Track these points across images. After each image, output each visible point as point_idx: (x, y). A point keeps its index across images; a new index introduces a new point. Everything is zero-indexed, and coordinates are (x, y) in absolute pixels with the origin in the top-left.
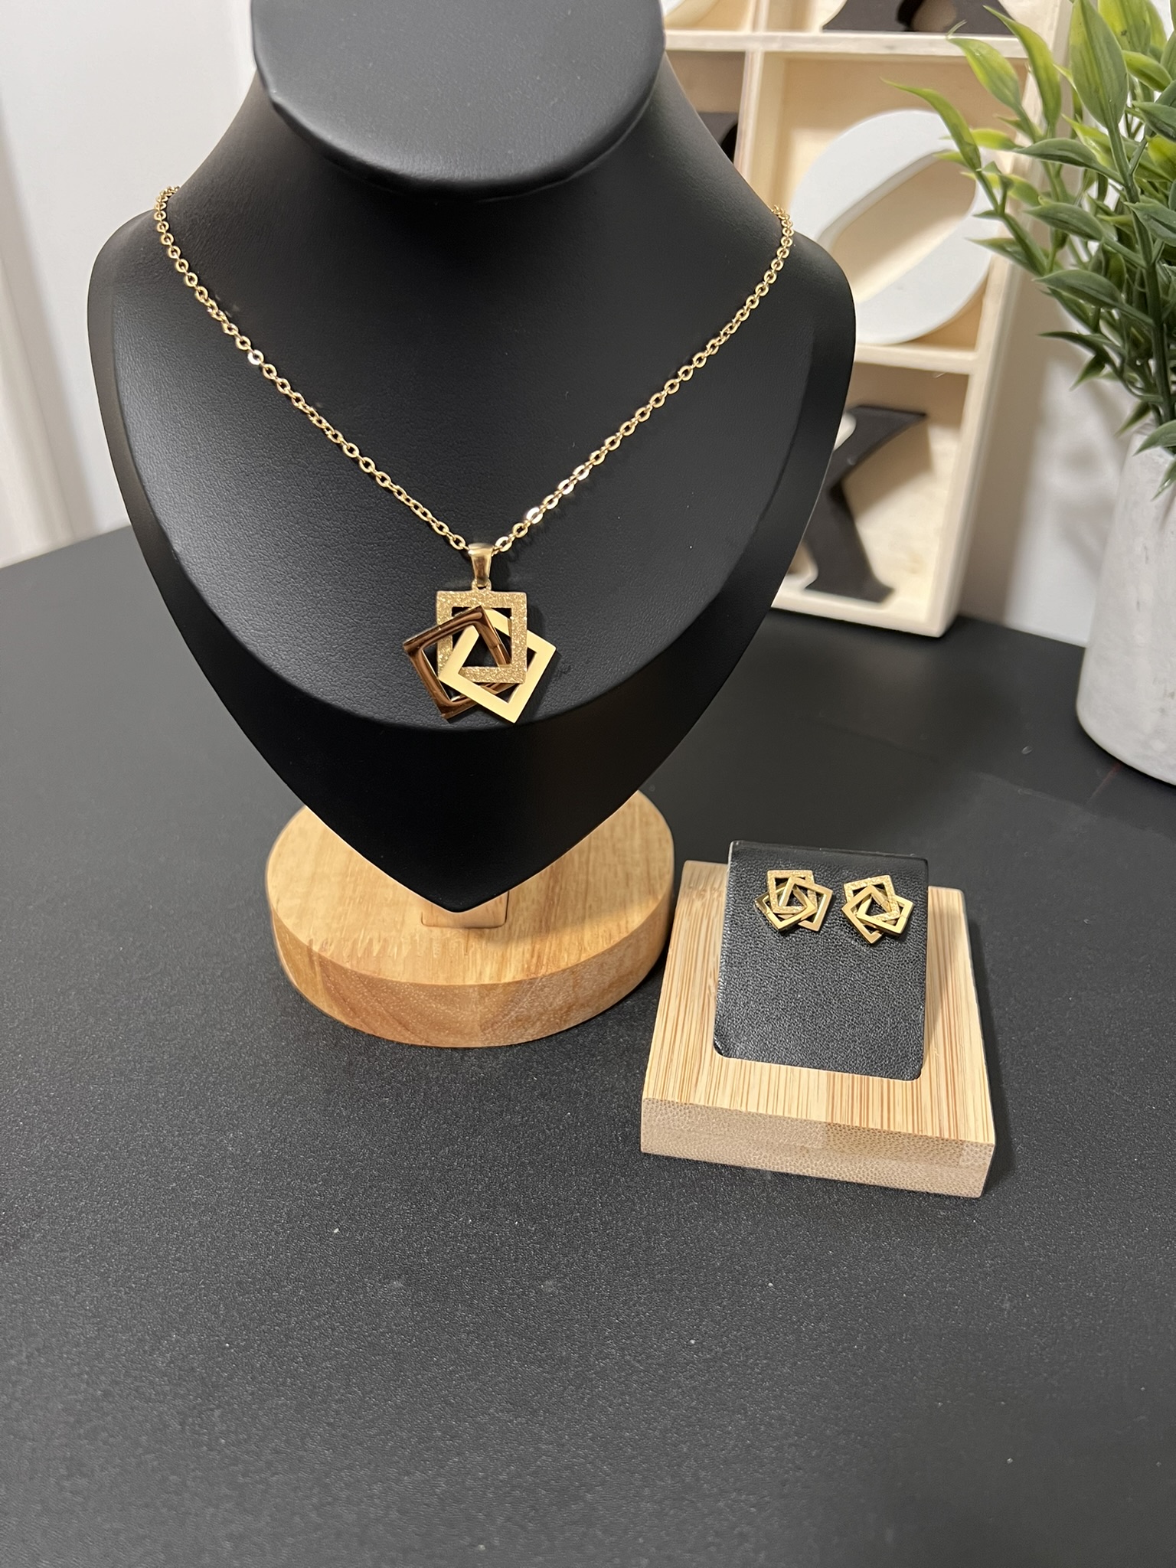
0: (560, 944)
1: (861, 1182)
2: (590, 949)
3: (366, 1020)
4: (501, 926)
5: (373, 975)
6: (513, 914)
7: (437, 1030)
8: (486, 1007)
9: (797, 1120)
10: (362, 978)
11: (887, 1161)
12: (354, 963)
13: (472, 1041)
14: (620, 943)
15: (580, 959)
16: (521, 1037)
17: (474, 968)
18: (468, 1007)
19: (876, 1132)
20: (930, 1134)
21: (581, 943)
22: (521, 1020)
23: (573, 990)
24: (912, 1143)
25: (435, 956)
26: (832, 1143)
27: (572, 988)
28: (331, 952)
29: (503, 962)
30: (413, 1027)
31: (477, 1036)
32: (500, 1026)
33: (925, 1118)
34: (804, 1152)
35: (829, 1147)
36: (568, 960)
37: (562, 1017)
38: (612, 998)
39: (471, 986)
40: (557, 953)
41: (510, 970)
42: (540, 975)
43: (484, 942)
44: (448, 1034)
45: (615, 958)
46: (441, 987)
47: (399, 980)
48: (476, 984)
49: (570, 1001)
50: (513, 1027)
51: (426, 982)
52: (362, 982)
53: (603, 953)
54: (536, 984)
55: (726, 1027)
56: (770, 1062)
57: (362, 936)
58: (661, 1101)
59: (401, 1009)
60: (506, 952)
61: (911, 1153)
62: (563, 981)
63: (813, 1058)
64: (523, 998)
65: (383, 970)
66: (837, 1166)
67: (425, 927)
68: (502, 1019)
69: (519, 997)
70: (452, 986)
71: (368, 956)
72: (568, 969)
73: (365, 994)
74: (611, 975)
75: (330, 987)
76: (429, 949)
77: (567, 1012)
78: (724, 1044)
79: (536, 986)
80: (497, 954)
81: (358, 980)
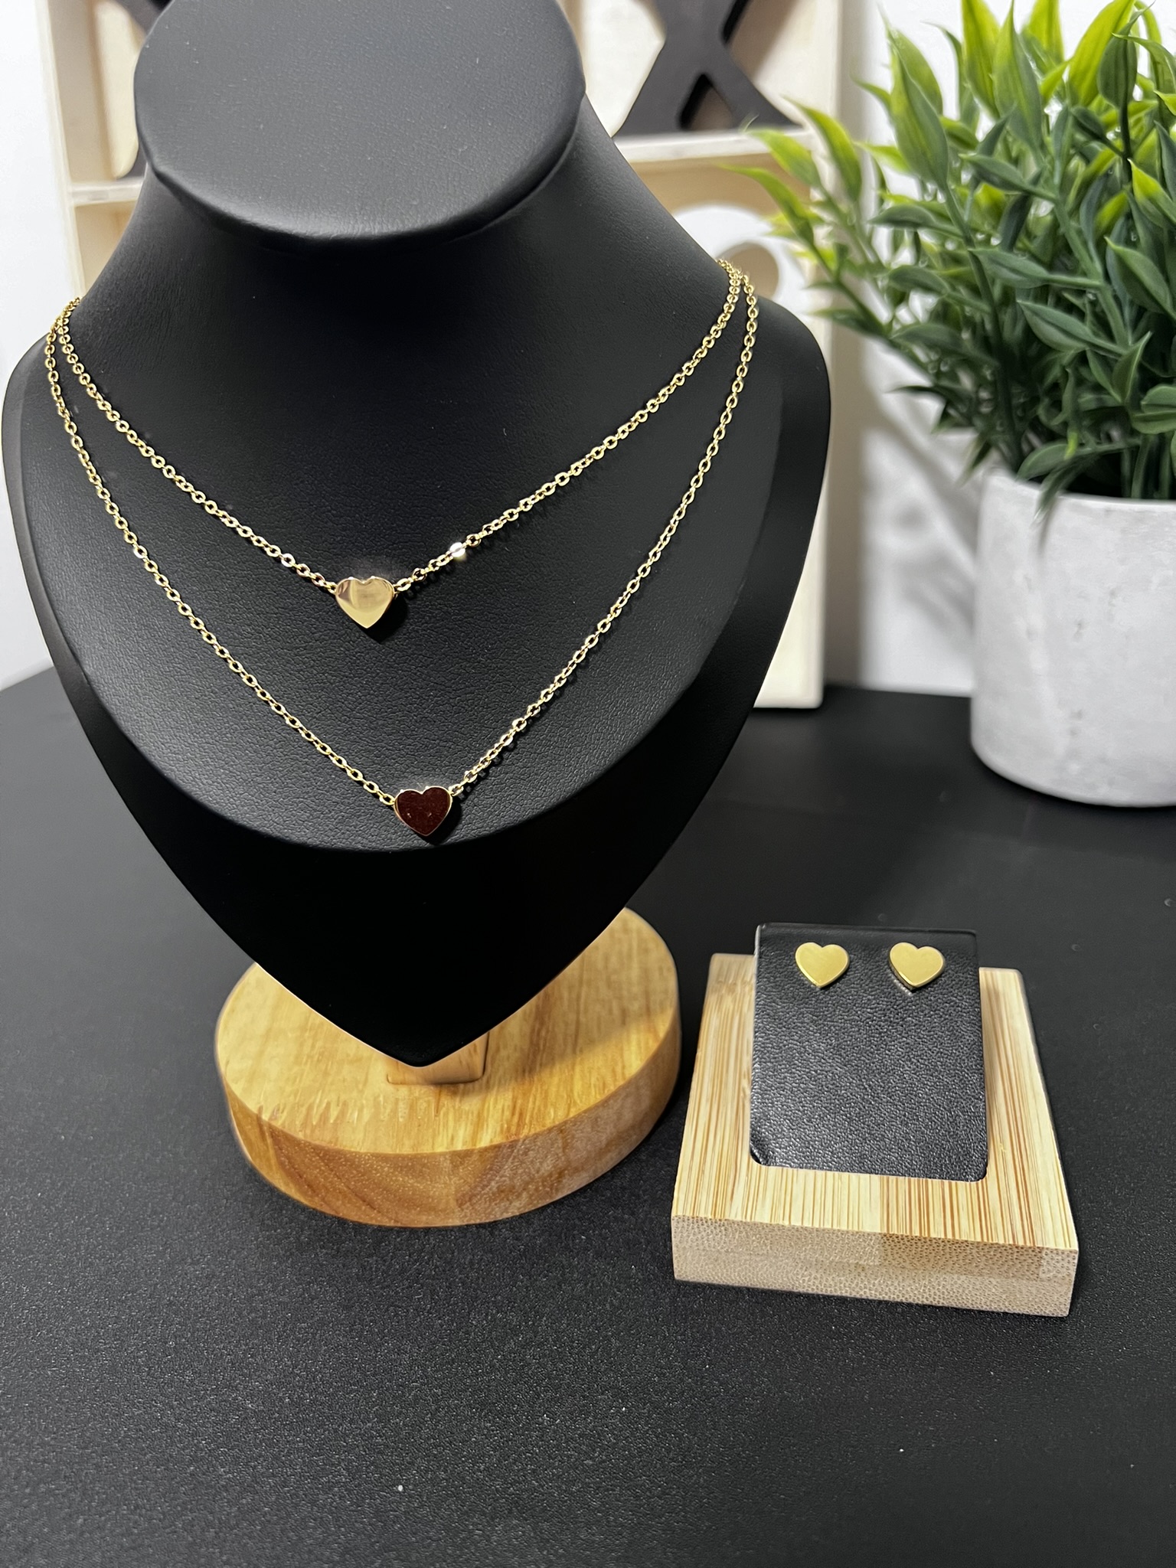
0: (546, 1098)
1: (928, 1303)
2: (581, 1101)
3: (326, 1199)
4: (477, 1080)
5: (329, 1145)
6: (492, 1065)
7: (407, 1208)
8: (461, 1178)
9: (848, 1232)
10: (317, 1150)
11: (955, 1276)
12: (308, 1132)
13: (449, 1219)
14: (615, 1092)
15: (568, 1114)
16: (506, 1210)
17: (447, 1132)
18: (439, 1178)
19: (940, 1242)
20: (1001, 1242)
21: (570, 1096)
22: (502, 1192)
23: (564, 1151)
24: (982, 1254)
25: (401, 1120)
26: (890, 1258)
27: (561, 1150)
28: (283, 1118)
29: (479, 1123)
30: (380, 1205)
31: (454, 1213)
32: (480, 1200)
33: (995, 1224)
34: (860, 1270)
35: (887, 1262)
36: (555, 1115)
37: (552, 1185)
38: (612, 1159)
39: (443, 1154)
40: (542, 1109)
41: (487, 1132)
42: (521, 1136)
43: (458, 1099)
44: (420, 1212)
45: (611, 1110)
46: (408, 1155)
47: (358, 1150)
48: (447, 1151)
49: (561, 1165)
50: (494, 1200)
51: (389, 1151)
52: (318, 1155)
53: (597, 1107)
54: (518, 1147)
55: (763, 1130)
56: (815, 1168)
57: (318, 1101)
58: (693, 1218)
59: (364, 1184)
60: (483, 1110)
61: (982, 1265)
62: (550, 1142)
63: (862, 1161)
64: (504, 1165)
65: (340, 1139)
66: (899, 1285)
67: (390, 1088)
68: (480, 1192)
69: (499, 1164)
70: (418, 1154)
71: (324, 1123)
72: (554, 1127)
73: (323, 1168)
74: (608, 1131)
75: (285, 1162)
76: (395, 1111)
77: (558, 1178)
78: (761, 1152)
79: (518, 1151)
80: (472, 1113)
81: (313, 1152)
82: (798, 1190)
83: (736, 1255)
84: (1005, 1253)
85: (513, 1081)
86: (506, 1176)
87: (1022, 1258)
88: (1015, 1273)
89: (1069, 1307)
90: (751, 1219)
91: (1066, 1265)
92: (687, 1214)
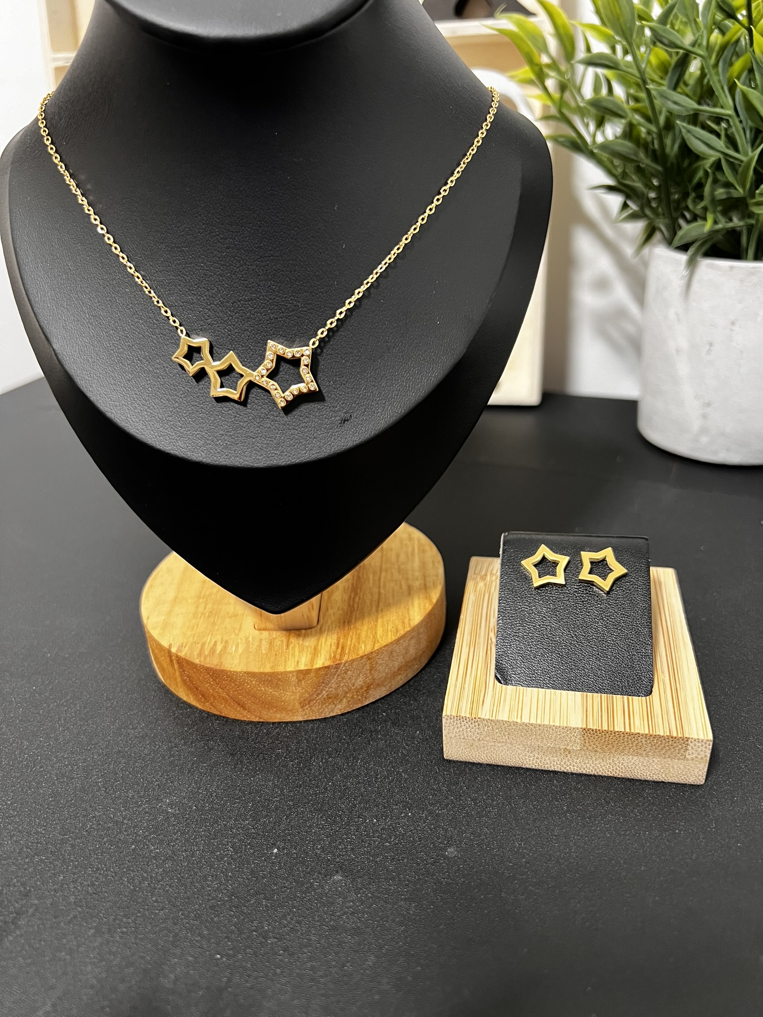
0: (358, 638)
1: (612, 775)
2: (382, 640)
3: (214, 704)
4: (314, 627)
5: (216, 667)
6: (323, 618)
7: (267, 708)
8: (303, 689)
9: (559, 727)
10: (208, 670)
11: (631, 757)
12: (202, 659)
13: (295, 716)
14: (405, 635)
15: (373, 648)
16: (332, 711)
17: (293, 659)
18: (289, 688)
19: (621, 733)
20: (662, 734)
21: (374, 637)
22: (330, 698)
23: (370, 672)
24: (648, 742)
25: (264, 651)
26: (587, 745)
28: (185, 651)
29: (315, 653)
30: (249, 707)
31: (298, 712)
32: (315, 703)
33: (658, 722)
34: (567, 753)
35: (585, 748)
36: (365, 648)
37: (363, 694)
38: (401, 679)
39: (291, 672)
40: (357, 644)
41: (320, 659)
42: (343, 661)
43: (301, 639)
44: (276, 711)
45: (401, 646)
46: (268, 673)
47: (235, 670)
48: (294, 670)
49: (368, 681)
50: (325, 703)
51: (256, 670)
52: (209, 673)
53: (392, 643)
54: (341, 668)
55: (504, 663)
56: (538, 687)
57: (208, 641)
58: (457, 717)
59: (239, 693)
60: (318, 645)
61: (648, 749)
62: (361, 665)
63: (570, 683)
64: (332, 680)
65: (223, 663)
66: (593, 763)
67: (257, 632)
68: (316, 698)
69: (328, 679)
70: (276, 672)
71: (213, 654)
72: (365, 656)
73: (212, 683)
74: (399, 660)
75: (186, 680)
76: (260, 646)
77: (366, 690)
78: (503, 676)
79: (341, 671)
80: (311, 647)
81: (205, 672)
82: (527, 700)
83: (485, 742)
84: (664, 742)
85: (337, 628)
86: (333, 688)
87: (675, 745)
88: (670, 755)
89: (705, 777)
90: (496, 717)
91: (704, 749)
92: (453, 714)
